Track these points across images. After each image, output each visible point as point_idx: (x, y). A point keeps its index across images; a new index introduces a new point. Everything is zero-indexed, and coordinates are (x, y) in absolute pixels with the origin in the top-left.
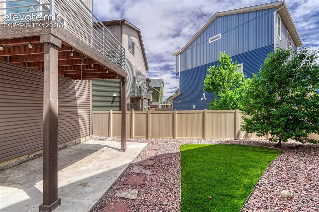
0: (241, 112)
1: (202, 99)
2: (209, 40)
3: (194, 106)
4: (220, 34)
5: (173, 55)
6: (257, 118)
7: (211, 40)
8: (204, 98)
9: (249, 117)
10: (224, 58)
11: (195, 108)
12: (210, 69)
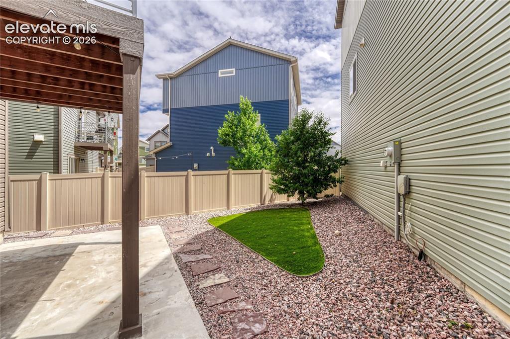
0: (270, 172)
1: (208, 154)
2: (219, 73)
3: (196, 165)
4: (234, 69)
5: (159, 77)
6: (284, 178)
7: (222, 73)
8: (211, 154)
9: (276, 177)
10: (246, 105)
11: (197, 168)
12: (229, 116)
